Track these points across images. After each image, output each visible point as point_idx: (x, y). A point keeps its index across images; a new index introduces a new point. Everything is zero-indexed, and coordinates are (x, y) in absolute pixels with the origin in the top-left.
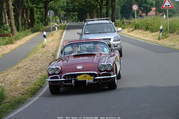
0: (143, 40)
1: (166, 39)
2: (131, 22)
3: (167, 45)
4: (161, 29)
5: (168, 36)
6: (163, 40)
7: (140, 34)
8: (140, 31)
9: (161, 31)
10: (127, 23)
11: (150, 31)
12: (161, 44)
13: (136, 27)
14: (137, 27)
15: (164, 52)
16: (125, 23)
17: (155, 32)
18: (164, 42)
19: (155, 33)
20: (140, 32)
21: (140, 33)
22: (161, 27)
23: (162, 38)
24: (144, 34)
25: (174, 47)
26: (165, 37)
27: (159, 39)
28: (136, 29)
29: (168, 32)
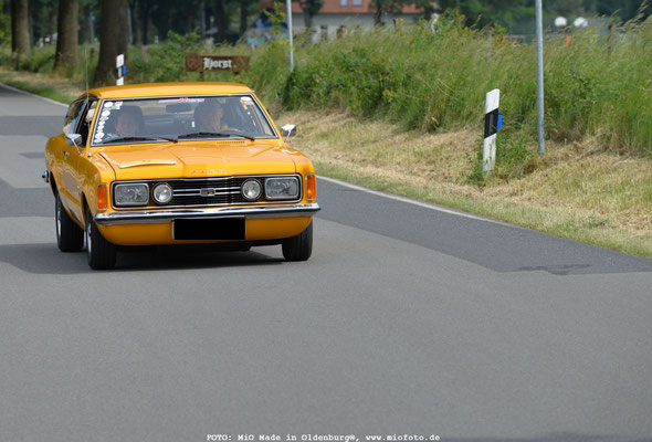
0: (359, 183)
1: (527, 181)
2: (247, 60)
3: (547, 223)
4: (495, 112)
5: (539, 159)
6: (507, 188)
7: (323, 145)
8: (324, 123)
9: (491, 123)
10: (217, 64)
11: (392, 121)
12: (500, 209)
13: (287, 89)
14: (294, 94)
15: (546, 269)
16: (208, 63)
17: (432, 129)
18: (514, 199)
19: (437, 140)
20: (324, 129)
21: (324, 136)
22: (493, 101)
23: (494, 174)
24: (351, 145)
25: (601, 235)
26: (520, 168)
27: (477, 179)
28: (290, 109)
29: (542, 133)
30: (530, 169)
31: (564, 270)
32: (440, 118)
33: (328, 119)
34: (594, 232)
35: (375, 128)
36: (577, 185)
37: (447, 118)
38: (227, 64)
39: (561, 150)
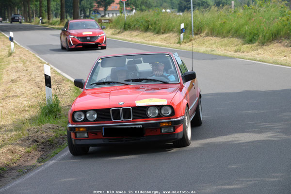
2: (112, 20)
4: (183, 29)
5: (193, 38)
9: (182, 31)
10: (105, 21)
11: (152, 32)
14: (126, 27)
15: (209, 59)
16: (103, 21)
17: (163, 33)
20: (136, 34)
21: (137, 36)
22: (182, 26)
23: (183, 42)
24: (144, 37)
25: (215, 53)
26: (188, 40)
27: (179, 43)
28: (126, 30)
29: (193, 33)
30: (191, 40)
31: (212, 59)
32: (165, 31)
33: (136, 32)
34: (213, 52)
35: (148, 34)
36: (204, 43)
37: (166, 31)
38: (107, 21)
39: (197, 36)
